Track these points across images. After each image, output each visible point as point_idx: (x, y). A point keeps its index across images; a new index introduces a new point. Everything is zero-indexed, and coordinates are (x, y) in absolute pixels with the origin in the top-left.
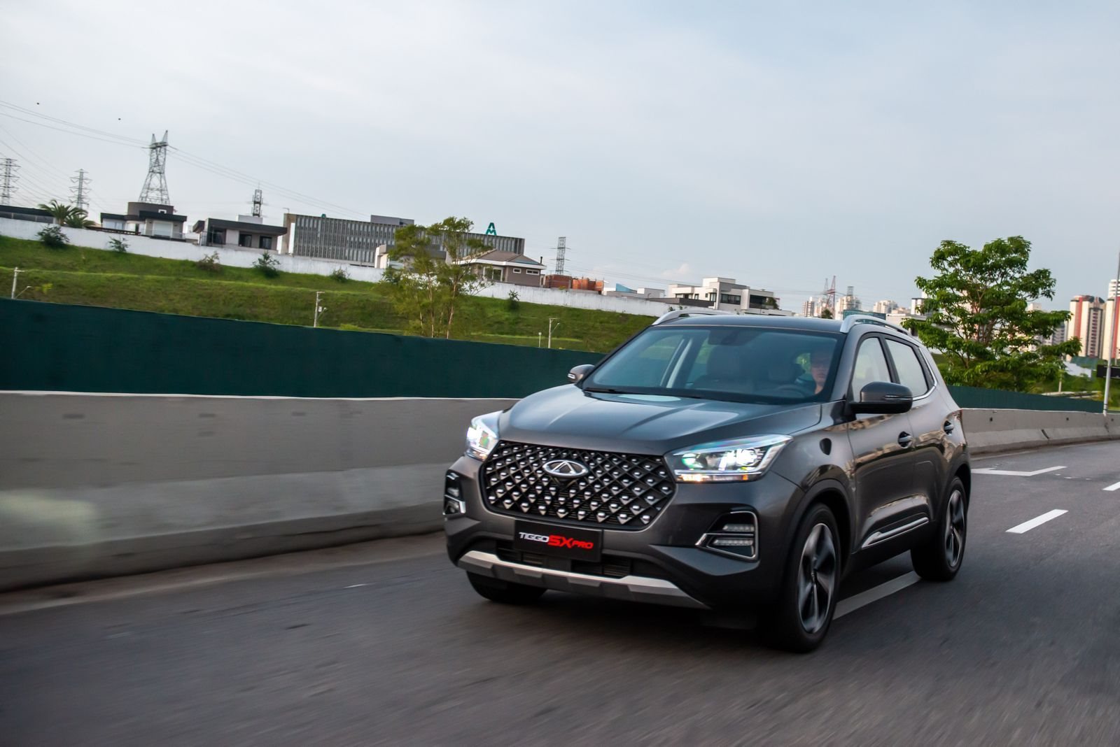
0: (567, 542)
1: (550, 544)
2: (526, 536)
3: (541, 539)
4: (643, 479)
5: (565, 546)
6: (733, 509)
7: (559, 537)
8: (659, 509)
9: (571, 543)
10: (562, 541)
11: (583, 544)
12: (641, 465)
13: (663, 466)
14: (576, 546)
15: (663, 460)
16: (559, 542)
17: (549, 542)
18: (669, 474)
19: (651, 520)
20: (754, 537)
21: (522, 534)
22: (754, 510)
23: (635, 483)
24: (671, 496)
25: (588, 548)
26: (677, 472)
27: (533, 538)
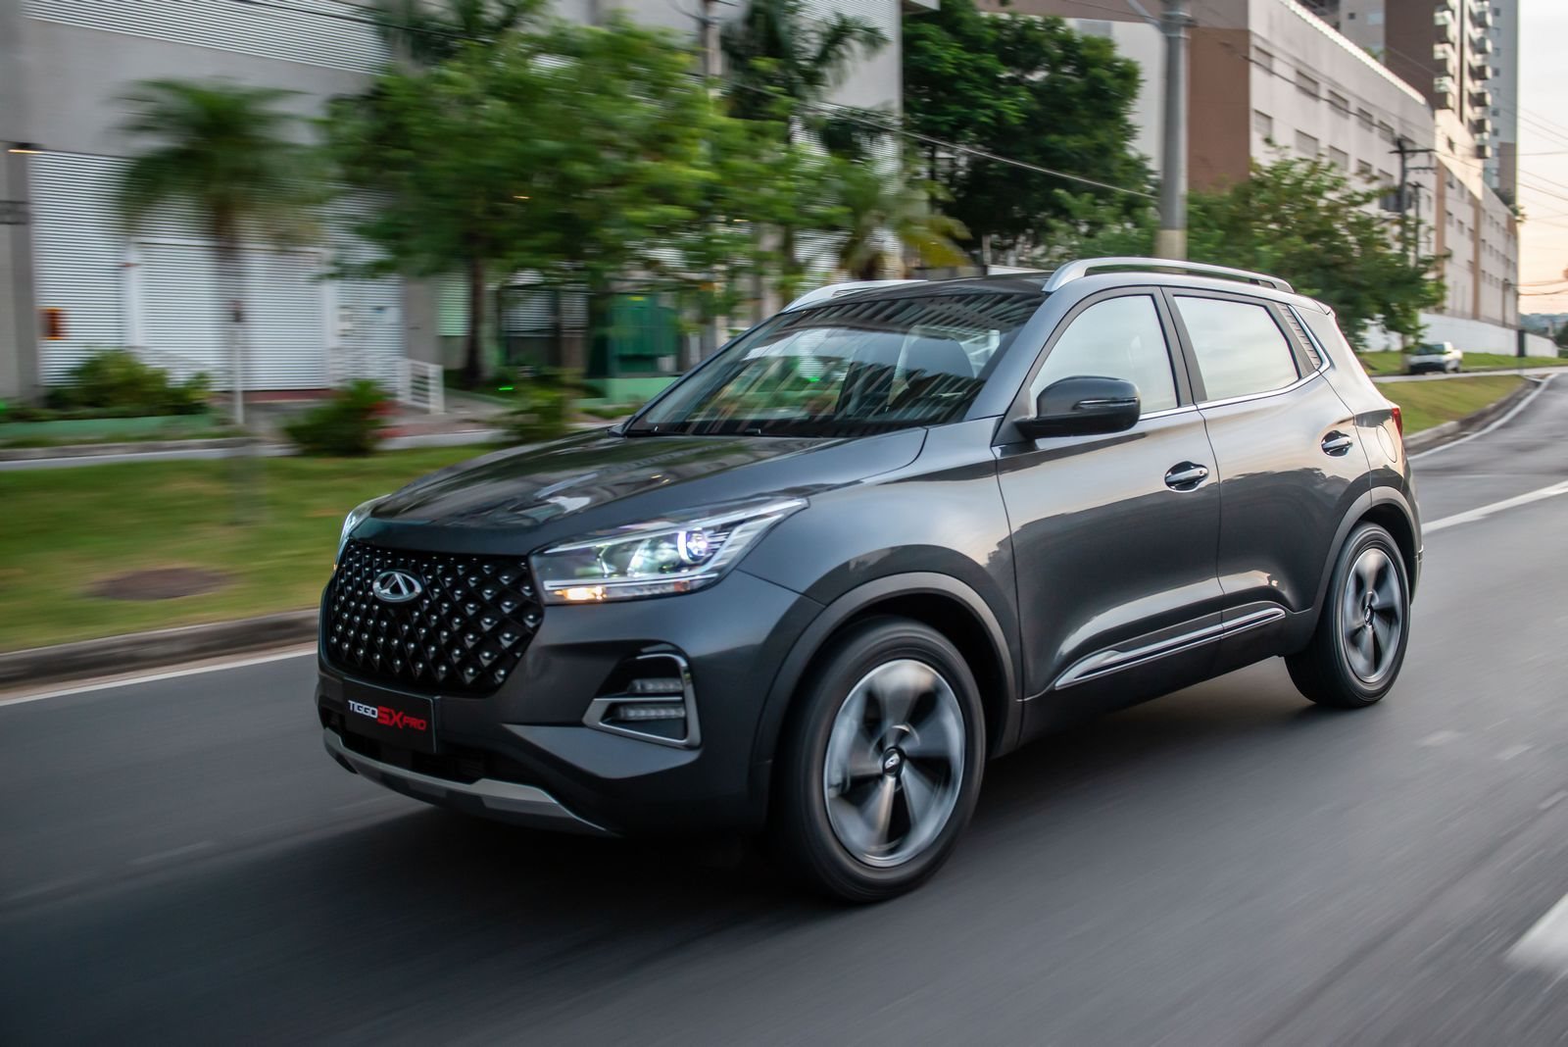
0: (396, 718)
1: (381, 721)
2: (356, 707)
3: (370, 711)
4: (497, 600)
5: (396, 724)
6: (645, 650)
7: (387, 710)
8: (518, 655)
9: (401, 720)
10: (391, 718)
11: (414, 722)
12: (497, 574)
13: (526, 577)
14: (408, 724)
15: (528, 565)
16: (388, 717)
17: (379, 717)
18: (534, 589)
19: (505, 677)
20: (683, 702)
21: (351, 702)
22: (679, 652)
23: (484, 609)
24: (536, 628)
25: (420, 728)
26: (548, 585)
27: (362, 712)
